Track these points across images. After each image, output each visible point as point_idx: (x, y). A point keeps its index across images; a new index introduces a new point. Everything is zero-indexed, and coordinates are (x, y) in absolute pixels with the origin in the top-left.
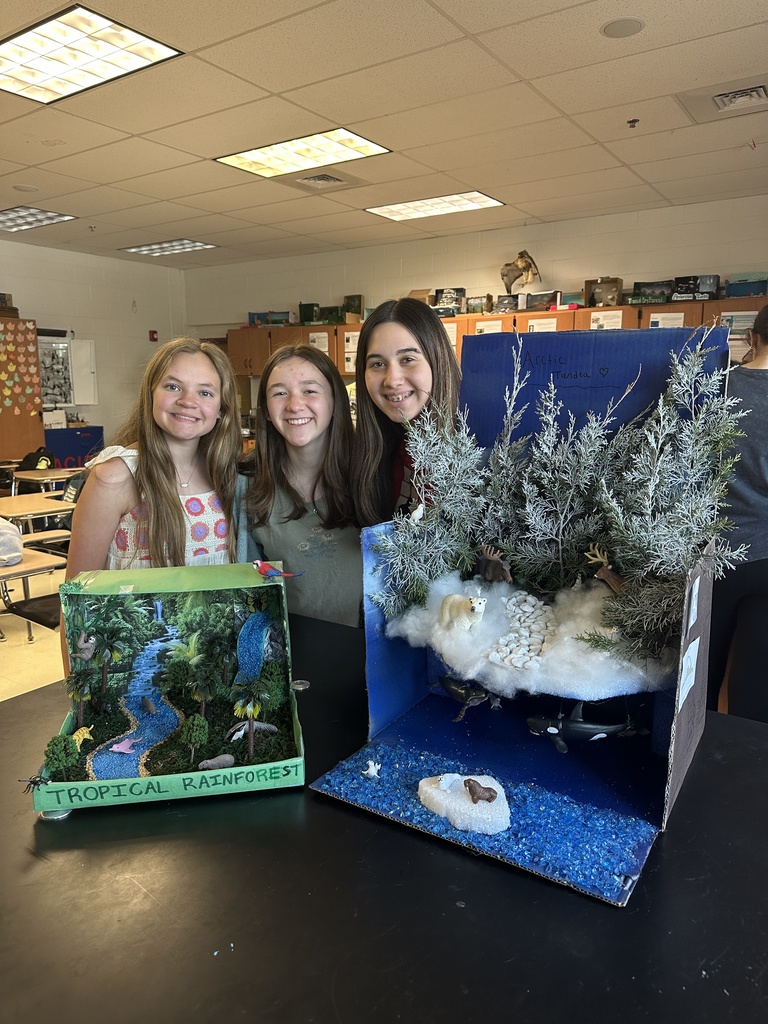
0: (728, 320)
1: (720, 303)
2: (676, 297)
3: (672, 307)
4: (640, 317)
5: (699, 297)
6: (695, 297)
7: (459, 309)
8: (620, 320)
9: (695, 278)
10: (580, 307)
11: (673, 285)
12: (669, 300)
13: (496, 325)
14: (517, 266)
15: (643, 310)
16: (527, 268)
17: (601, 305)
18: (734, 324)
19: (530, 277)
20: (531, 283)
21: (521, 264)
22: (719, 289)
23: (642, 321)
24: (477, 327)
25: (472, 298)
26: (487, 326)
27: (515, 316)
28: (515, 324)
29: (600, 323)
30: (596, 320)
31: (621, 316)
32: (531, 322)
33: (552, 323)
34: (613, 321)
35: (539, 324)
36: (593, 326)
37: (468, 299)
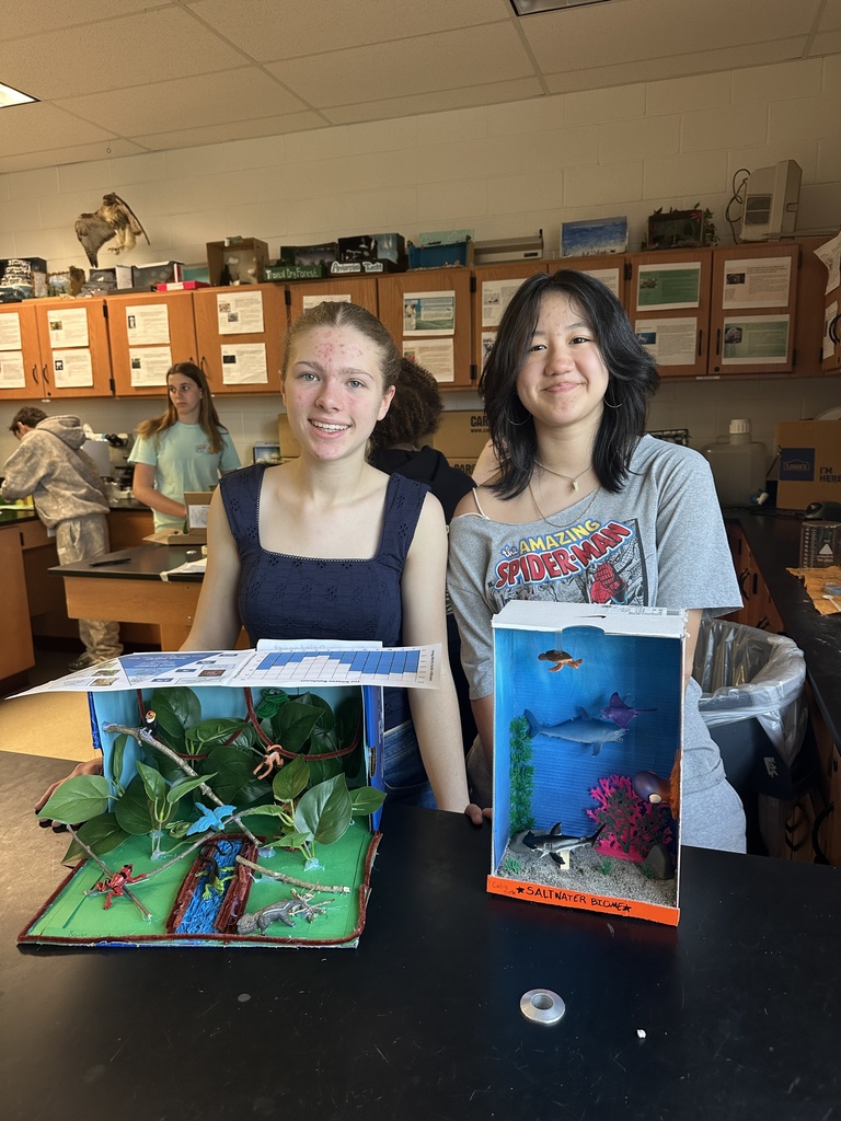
0: (413, 306)
1: (402, 278)
2: (337, 268)
3: (332, 284)
4: (288, 302)
5: (370, 267)
6: (363, 268)
7: (31, 291)
8: (260, 306)
9: (368, 239)
10: (200, 285)
11: (337, 250)
12: (326, 274)
13: (79, 316)
14: (103, 219)
15: (292, 291)
16: (123, 221)
17: (237, 283)
18: (423, 313)
19: (128, 238)
20: (131, 248)
21: (109, 215)
22: (402, 257)
23: (292, 308)
24: (51, 320)
25: (54, 274)
26: (65, 317)
27: (105, 301)
28: (106, 315)
29: (233, 312)
30: (226, 307)
31: (260, 300)
32: (130, 311)
33: (161, 312)
34: (249, 309)
35: (143, 314)
36: (222, 316)
37: (48, 276)
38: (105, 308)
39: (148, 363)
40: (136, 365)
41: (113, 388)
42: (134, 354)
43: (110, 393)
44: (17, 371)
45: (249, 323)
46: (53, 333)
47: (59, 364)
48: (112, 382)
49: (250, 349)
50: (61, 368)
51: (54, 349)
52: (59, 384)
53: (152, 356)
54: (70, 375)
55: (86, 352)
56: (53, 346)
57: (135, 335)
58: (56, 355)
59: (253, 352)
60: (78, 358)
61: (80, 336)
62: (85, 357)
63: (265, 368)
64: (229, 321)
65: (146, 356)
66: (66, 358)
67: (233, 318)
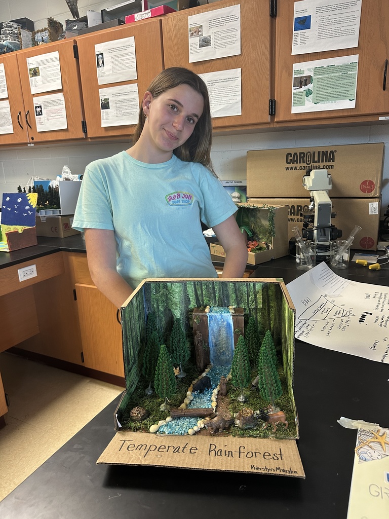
10: (168, 10)
13: (53, 60)
24: (30, 67)
25: (38, 32)
26: (41, 62)
27: (75, 42)
28: (76, 56)
29: (205, 35)
30: (198, 31)
31: (239, 15)
32: (99, 48)
33: (128, 46)
34: (225, 28)
35: (111, 50)
36: (194, 41)
37: (34, 34)
38: (75, 48)
39: (116, 102)
40: (106, 106)
41: (85, 130)
42: (104, 94)
43: (82, 135)
44: (6, 118)
45: (224, 45)
46: (32, 80)
47: (38, 109)
48: (84, 124)
49: (223, 77)
50: (40, 113)
51: (34, 95)
52: (40, 129)
53: (120, 94)
54: (48, 120)
55: (60, 96)
56: (33, 92)
57: (104, 74)
58: (37, 101)
59: (227, 80)
60: (53, 102)
61: (54, 81)
62: (60, 100)
63: (240, 98)
64: (201, 46)
65: (115, 95)
66: (44, 103)
67: (205, 43)
